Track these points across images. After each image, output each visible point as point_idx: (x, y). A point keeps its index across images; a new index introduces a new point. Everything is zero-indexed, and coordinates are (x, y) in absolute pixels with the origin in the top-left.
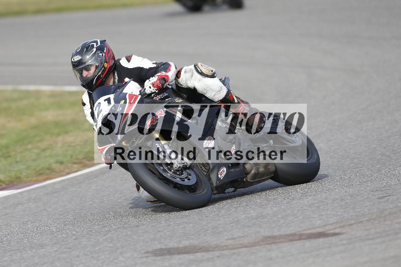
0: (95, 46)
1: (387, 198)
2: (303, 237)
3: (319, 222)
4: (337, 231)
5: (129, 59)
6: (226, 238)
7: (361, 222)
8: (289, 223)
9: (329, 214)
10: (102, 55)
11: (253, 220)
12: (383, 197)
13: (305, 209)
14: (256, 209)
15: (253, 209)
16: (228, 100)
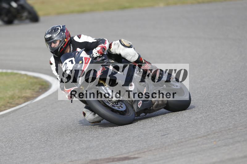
0: (59, 29)
1: (167, 135)
2: (116, 160)
3: (125, 151)
4: (136, 156)
5: (79, 37)
6: (68, 161)
7: (150, 150)
8: (106, 151)
9: (131, 146)
10: (64, 34)
11: (84, 150)
12: (164, 135)
13: (116, 143)
14: (86, 143)
15: (84, 143)
16: (139, 62)
